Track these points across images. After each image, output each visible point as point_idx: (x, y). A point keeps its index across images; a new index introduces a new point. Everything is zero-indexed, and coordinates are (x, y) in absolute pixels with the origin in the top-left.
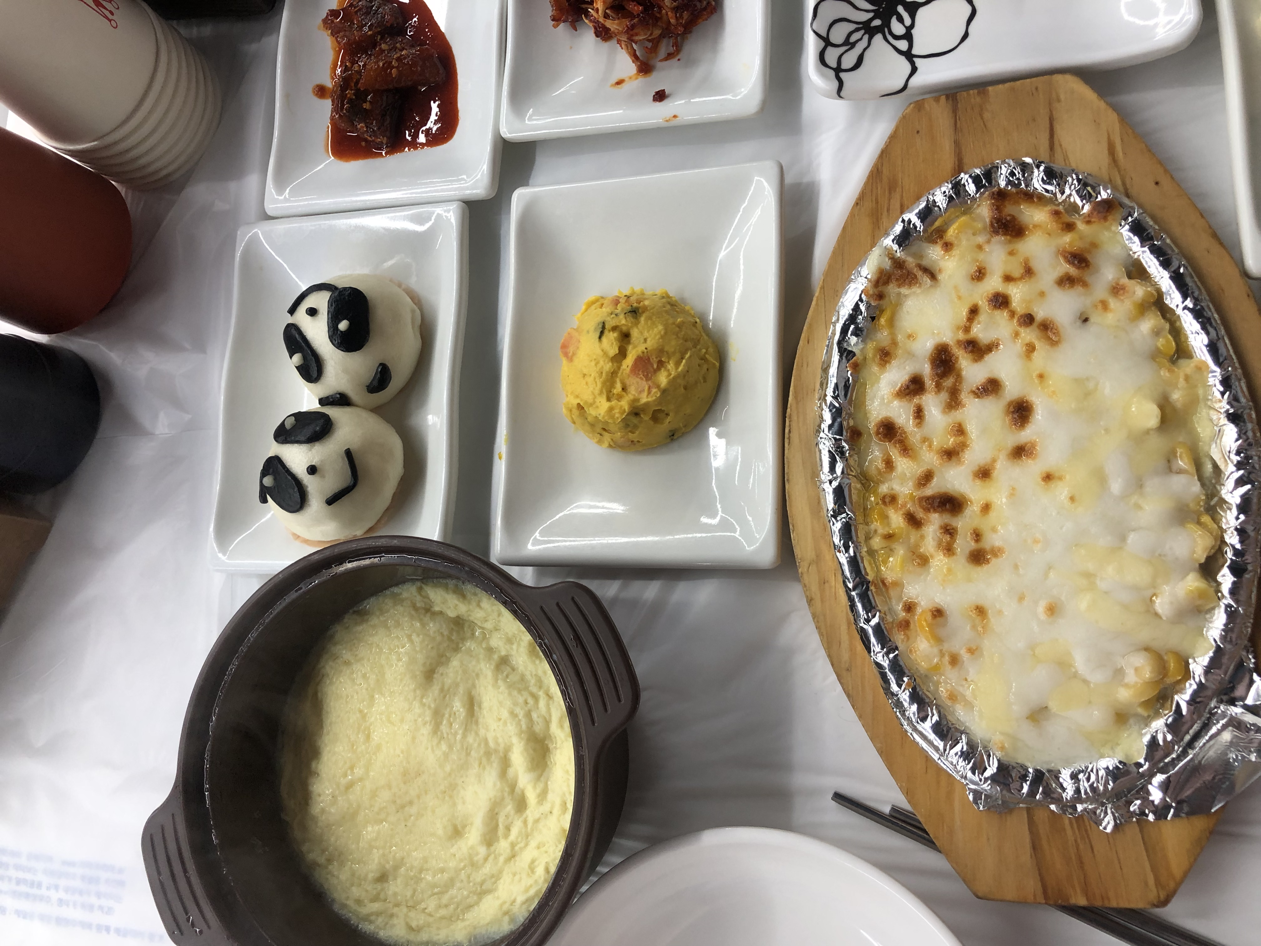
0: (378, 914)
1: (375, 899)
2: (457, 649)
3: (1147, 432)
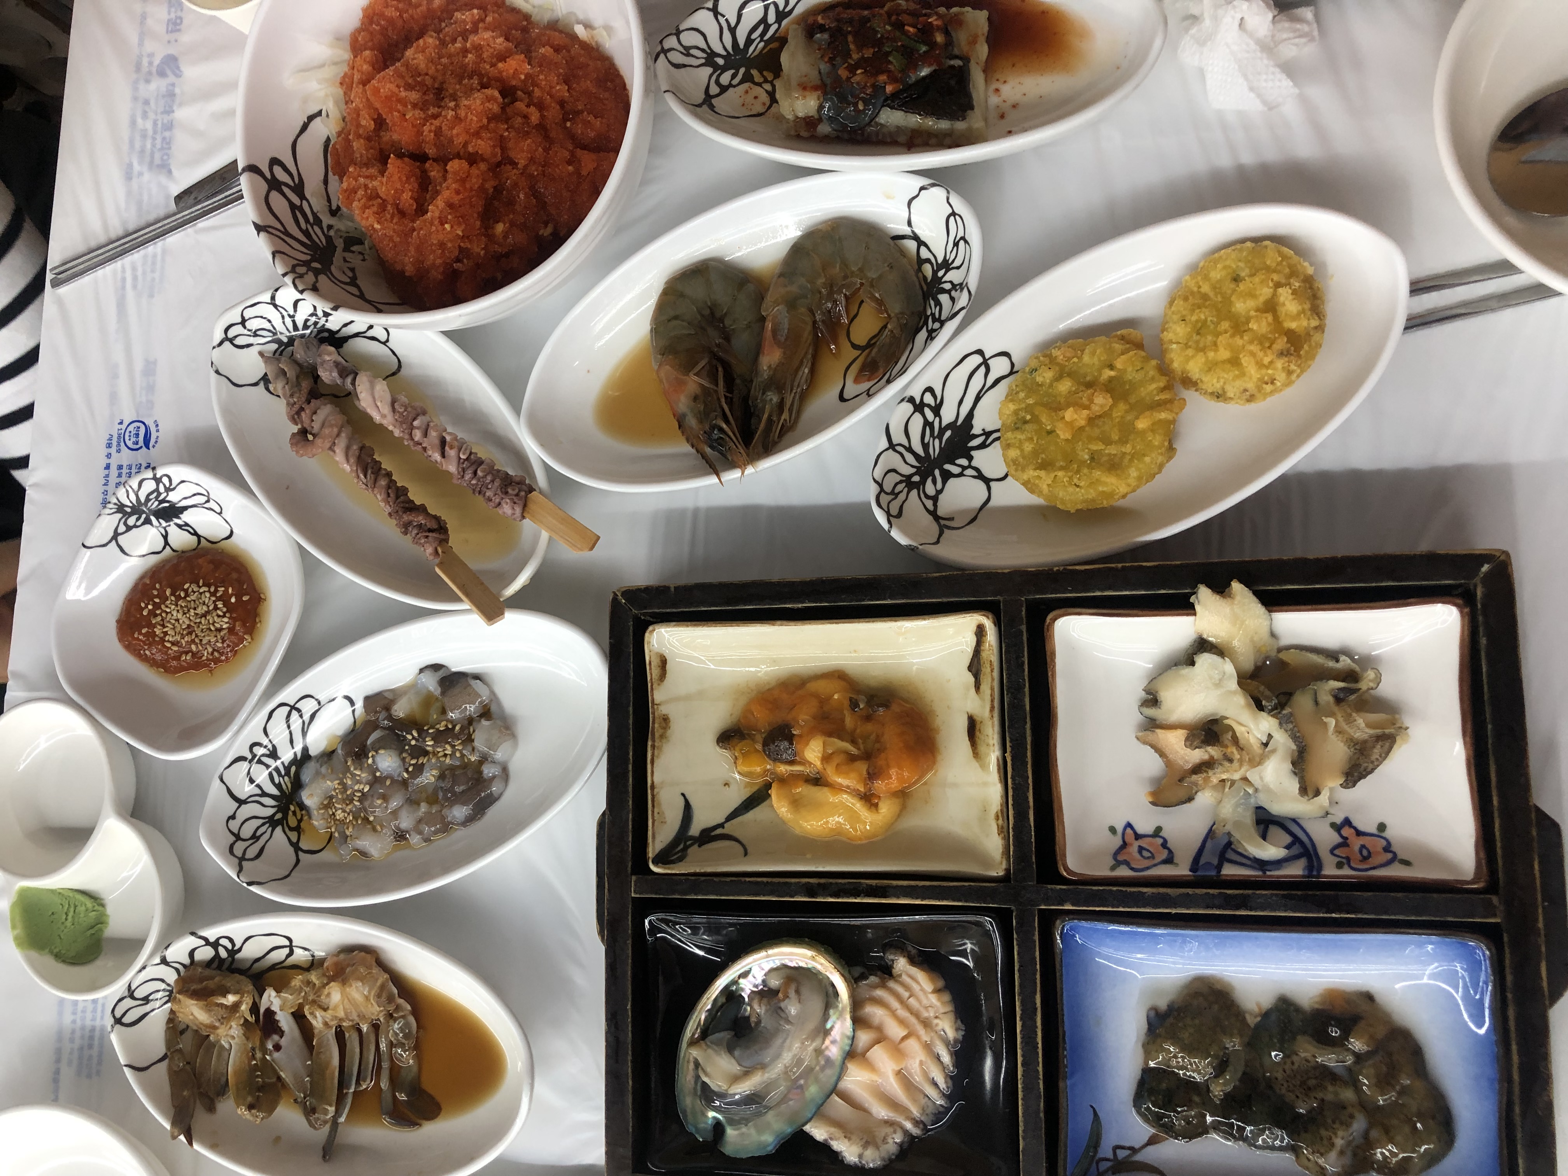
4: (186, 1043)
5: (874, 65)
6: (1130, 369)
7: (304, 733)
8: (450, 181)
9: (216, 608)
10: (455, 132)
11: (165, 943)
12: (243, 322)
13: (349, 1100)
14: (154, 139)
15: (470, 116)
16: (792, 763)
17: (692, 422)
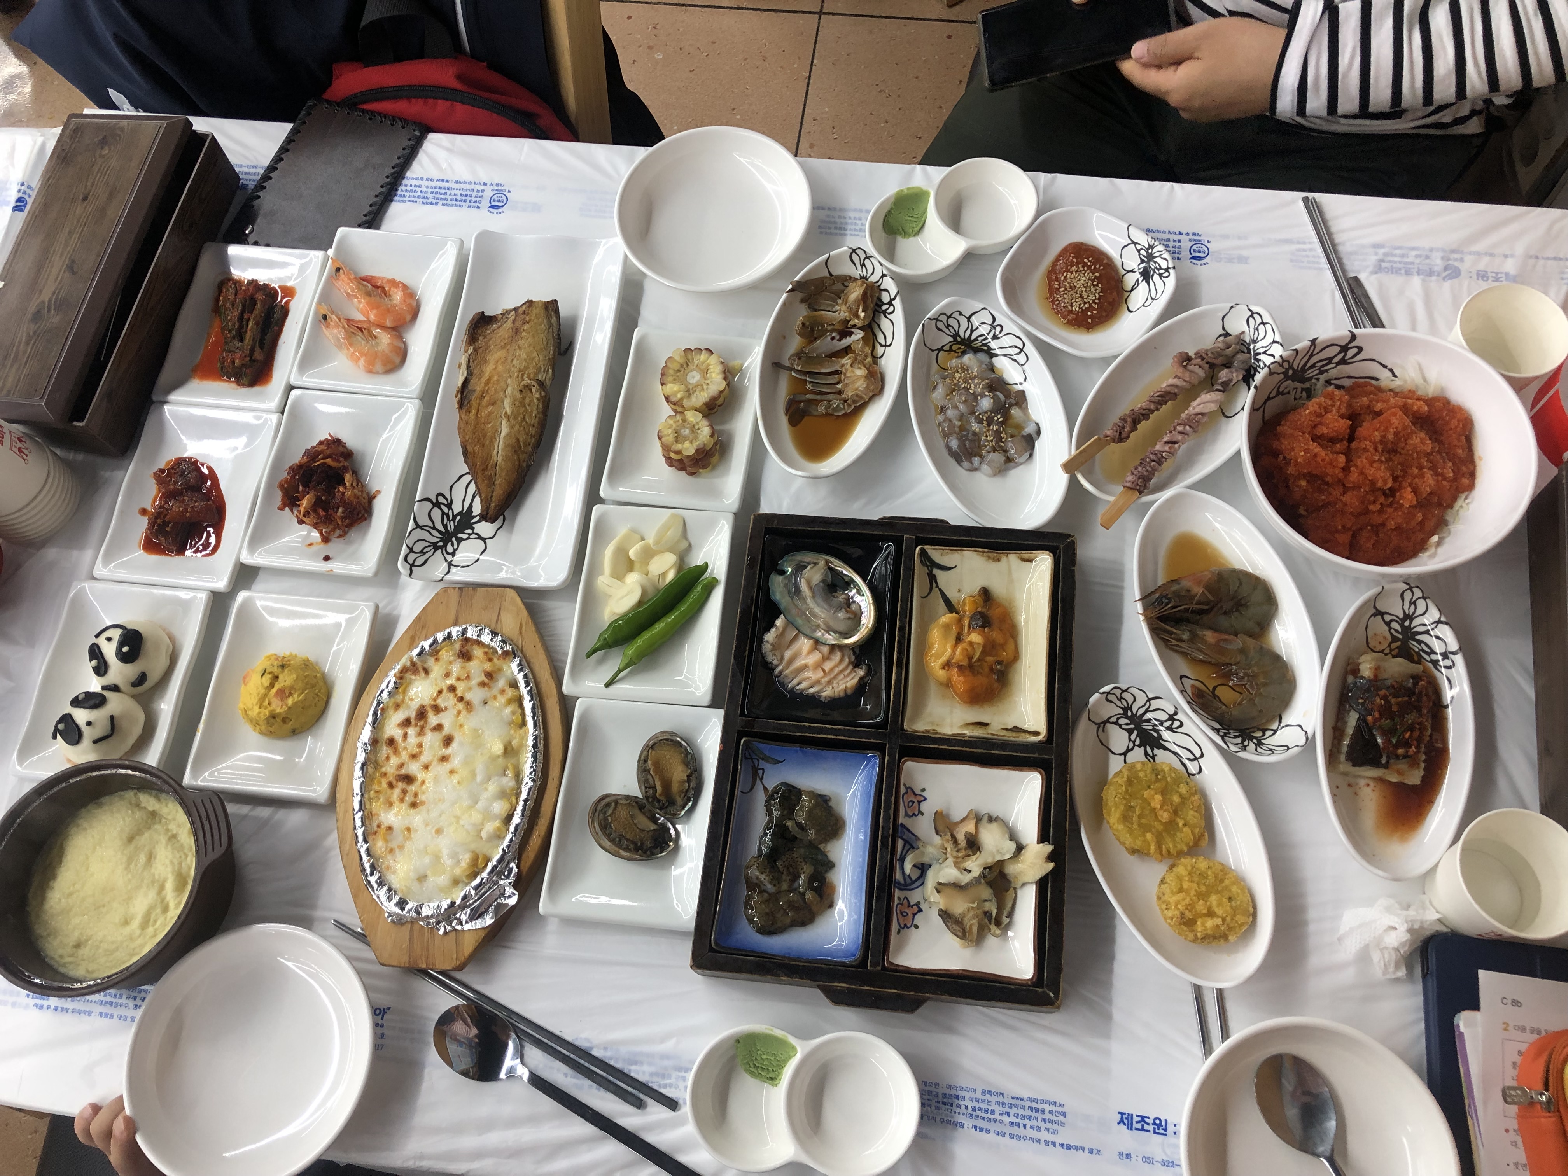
0: (71, 963)
1: (72, 956)
2: (149, 828)
3: (499, 757)
4: (838, 286)
5: (1386, 711)
6: (1182, 835)
7: (1005, 355)
8: (1331, 456)
9: (1085, 303)
10: (1364, 460)
11: (895, 277)
12: (1263, 323)
13: (803, 378)
14: (1400, 262)
15: (1373, 470)
16: (969, 627)
17: (1175, 588)
